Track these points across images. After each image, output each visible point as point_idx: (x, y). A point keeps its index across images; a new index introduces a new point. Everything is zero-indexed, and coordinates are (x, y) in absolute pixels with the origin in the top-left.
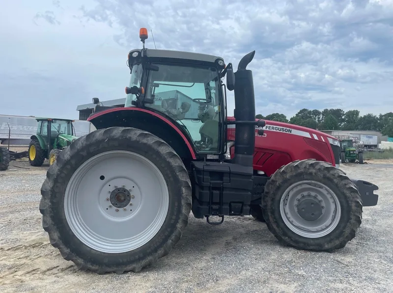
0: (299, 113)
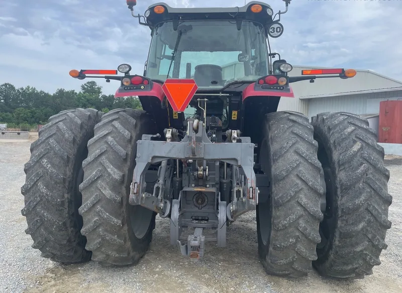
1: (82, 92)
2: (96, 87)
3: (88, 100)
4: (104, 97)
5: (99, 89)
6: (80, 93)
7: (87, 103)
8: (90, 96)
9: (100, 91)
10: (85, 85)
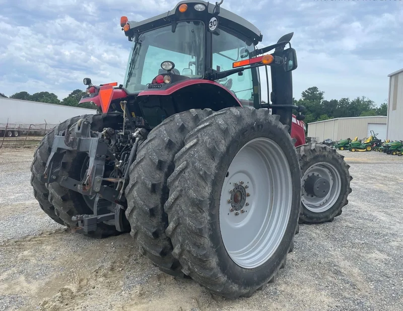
0: (72, 94)
1: (302, 100)
2: (317, 93)
3: (307, 108)
4: (326, 102)
5: (321, 94)
6: (300, 100)
7: (306, 110)
8: (310, 103)
9: (321, 97)
10: (306, 91)
